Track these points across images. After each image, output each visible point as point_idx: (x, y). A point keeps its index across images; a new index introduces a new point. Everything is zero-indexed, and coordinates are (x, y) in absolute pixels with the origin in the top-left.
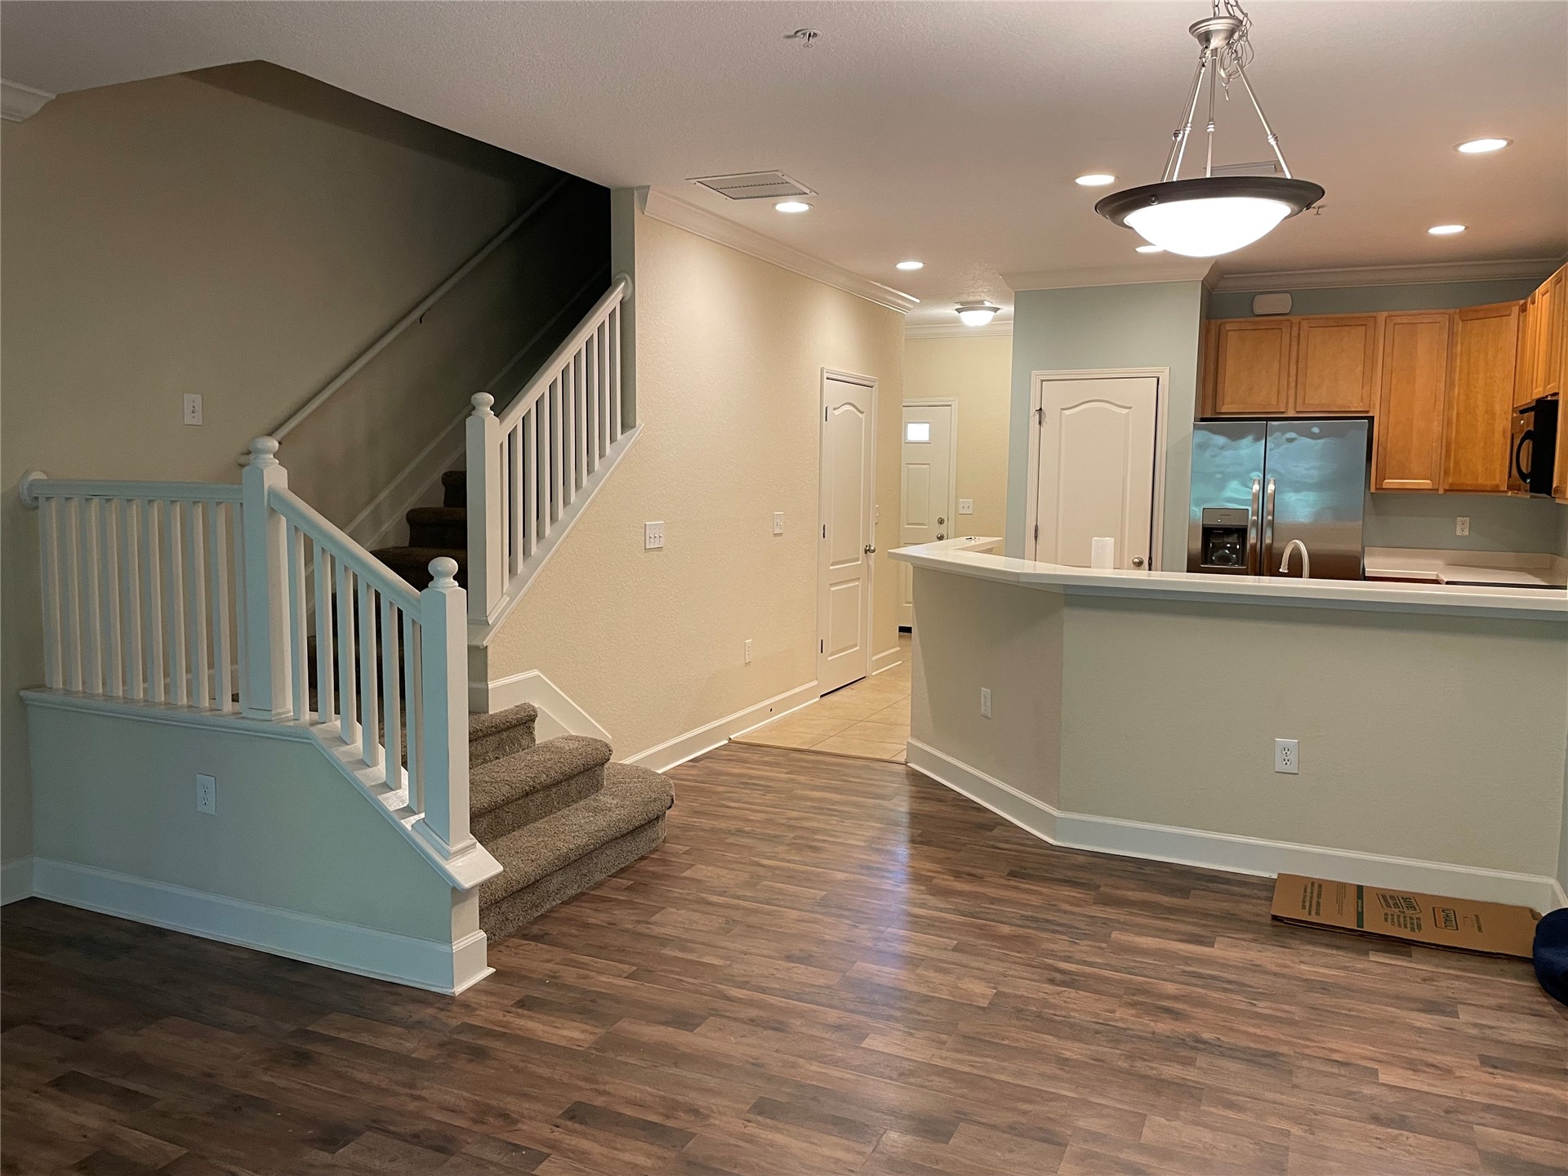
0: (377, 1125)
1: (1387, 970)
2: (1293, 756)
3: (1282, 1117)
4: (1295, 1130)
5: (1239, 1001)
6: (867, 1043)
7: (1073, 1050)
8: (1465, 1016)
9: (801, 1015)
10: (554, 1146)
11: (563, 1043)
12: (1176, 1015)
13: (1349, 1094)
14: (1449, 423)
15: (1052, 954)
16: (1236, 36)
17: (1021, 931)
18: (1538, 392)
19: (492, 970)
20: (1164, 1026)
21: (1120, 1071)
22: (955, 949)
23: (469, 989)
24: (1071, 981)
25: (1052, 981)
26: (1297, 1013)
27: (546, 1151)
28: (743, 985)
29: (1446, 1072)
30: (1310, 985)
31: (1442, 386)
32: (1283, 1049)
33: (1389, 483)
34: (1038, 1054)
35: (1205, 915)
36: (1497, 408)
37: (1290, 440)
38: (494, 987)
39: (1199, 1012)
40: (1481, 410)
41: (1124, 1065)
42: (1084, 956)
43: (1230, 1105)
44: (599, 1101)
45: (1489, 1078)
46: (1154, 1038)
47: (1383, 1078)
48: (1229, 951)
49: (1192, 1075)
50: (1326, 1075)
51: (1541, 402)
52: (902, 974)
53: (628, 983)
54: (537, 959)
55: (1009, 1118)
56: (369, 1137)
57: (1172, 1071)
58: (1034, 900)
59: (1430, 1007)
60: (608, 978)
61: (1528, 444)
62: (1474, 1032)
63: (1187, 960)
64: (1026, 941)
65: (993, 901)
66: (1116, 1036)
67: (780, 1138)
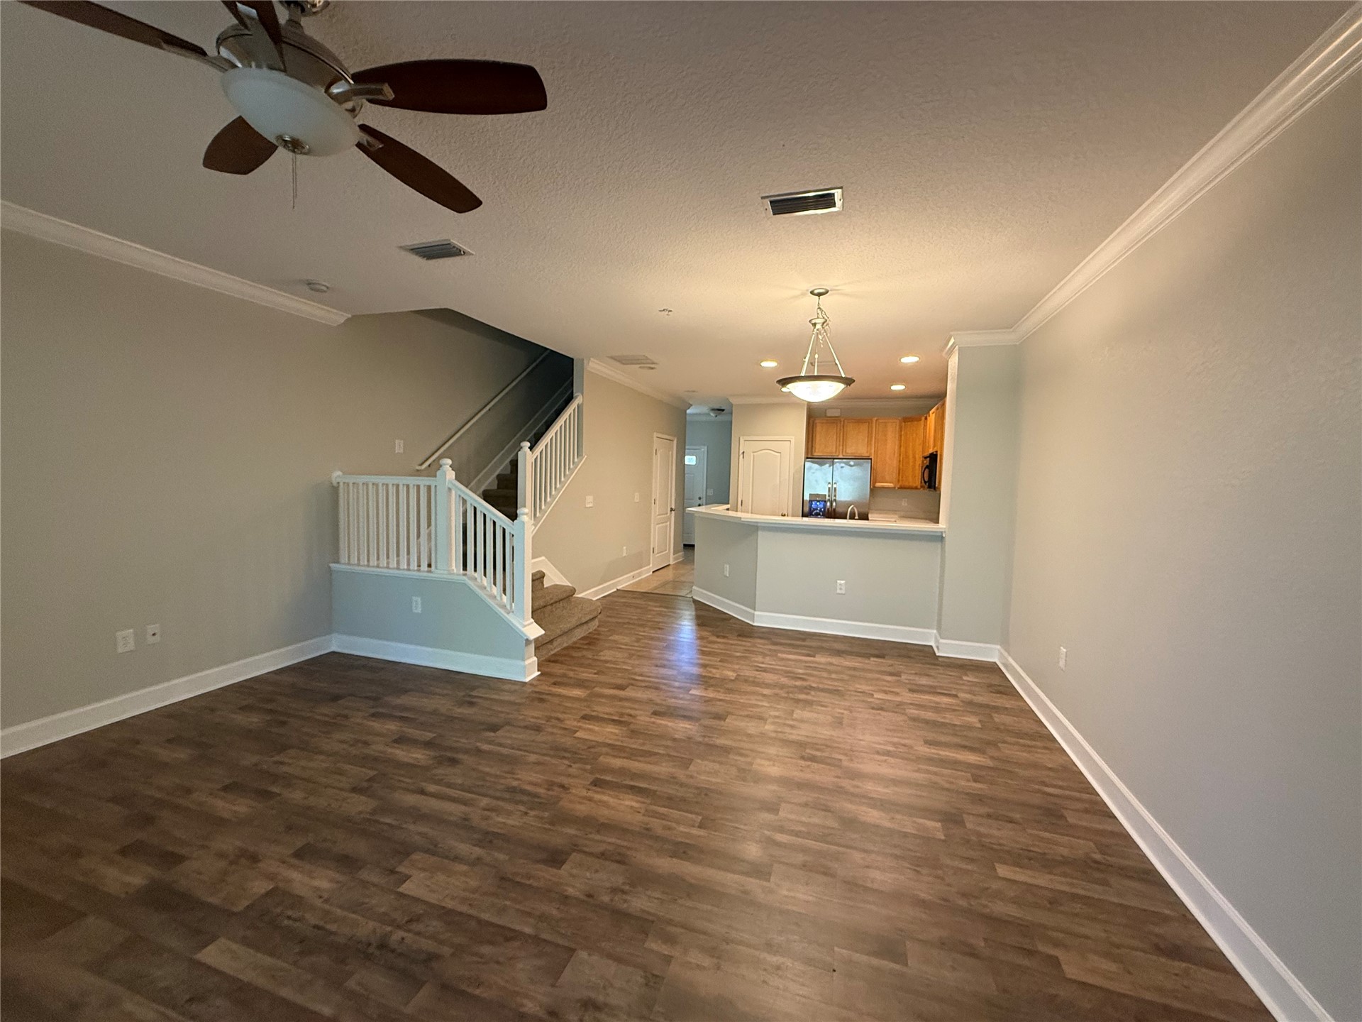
0: (508, 723)
1: (877, 663)
2: (843, 588)
3: (840, 709)
4: (845, 712)
5: (825, 675)
6: (691, 692)
7: (766, 691)
8: (904, 677)
9: (665, 684)
10: (580, 727)
11: (574, 696)
12: (803, 680)
13: (863, 701)
14: (900, 461)
15: (756, 662)
16: (825, 324)
17: (744, 655)
18: (931, 451)
19: (539, 673)
20: (798, 683)
21: (784, 698)
22: (720, 661)
23: (532, 679)
24: (765, 670)
25: (757, 671)
26: (846, 678)
27: (577, 729)
28: (641, 675)
29: (897, 694)
30: (850, 668)
31: (897, 447)
32: (840, 688)
33: (878, 485)
34: (754, 693)
35: (811, 647)
36: (917, 456)
37: (842, 467)
38: (542, 678)
39: (812, 679)
40: (911, 457)
41: (786, 695)
42: (769, 662)
43: (823, 706)
44: (594, 714)
45: (912, 696)
46: (796, 687)
47: (875, 696)
48: (821, 659)
49: (809, 697)
50: (855, 696)
51: (932, 454)
52: (701, 670)
53: (596, 676)
54: (557, 669)
55: (746, 713)
56: (508, 728)
57: (802, 696)
58: (749, 644)
59: (891, 674)
60: (586, 675)
61: (927, 470)
62: (907, 681)
63: (806, 662)
64: (746, 657)
65: (732, 645)
66: (782, 687)
67: (663, 722)
